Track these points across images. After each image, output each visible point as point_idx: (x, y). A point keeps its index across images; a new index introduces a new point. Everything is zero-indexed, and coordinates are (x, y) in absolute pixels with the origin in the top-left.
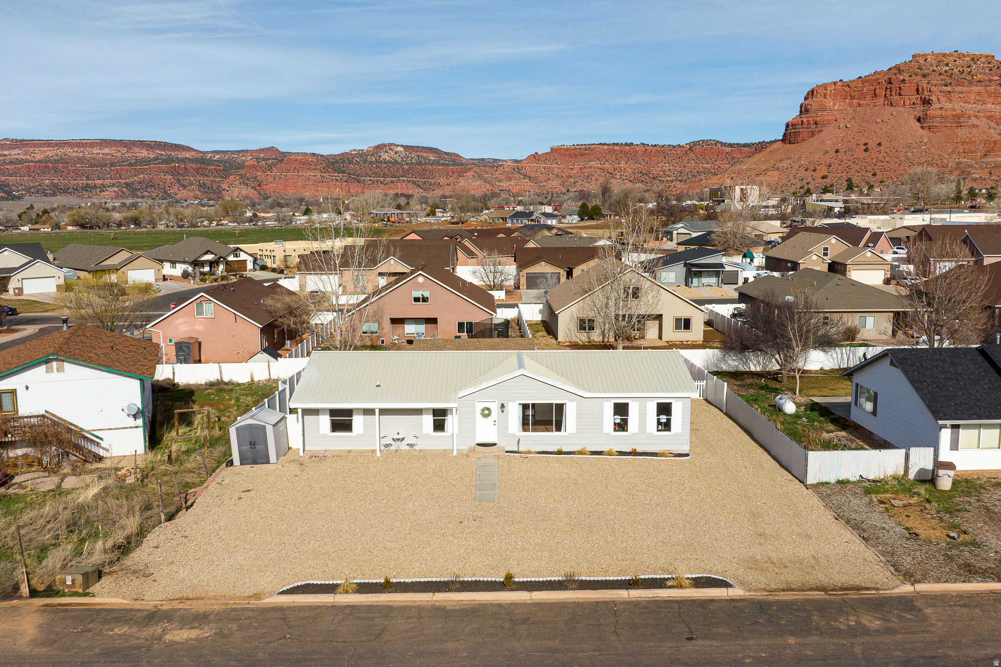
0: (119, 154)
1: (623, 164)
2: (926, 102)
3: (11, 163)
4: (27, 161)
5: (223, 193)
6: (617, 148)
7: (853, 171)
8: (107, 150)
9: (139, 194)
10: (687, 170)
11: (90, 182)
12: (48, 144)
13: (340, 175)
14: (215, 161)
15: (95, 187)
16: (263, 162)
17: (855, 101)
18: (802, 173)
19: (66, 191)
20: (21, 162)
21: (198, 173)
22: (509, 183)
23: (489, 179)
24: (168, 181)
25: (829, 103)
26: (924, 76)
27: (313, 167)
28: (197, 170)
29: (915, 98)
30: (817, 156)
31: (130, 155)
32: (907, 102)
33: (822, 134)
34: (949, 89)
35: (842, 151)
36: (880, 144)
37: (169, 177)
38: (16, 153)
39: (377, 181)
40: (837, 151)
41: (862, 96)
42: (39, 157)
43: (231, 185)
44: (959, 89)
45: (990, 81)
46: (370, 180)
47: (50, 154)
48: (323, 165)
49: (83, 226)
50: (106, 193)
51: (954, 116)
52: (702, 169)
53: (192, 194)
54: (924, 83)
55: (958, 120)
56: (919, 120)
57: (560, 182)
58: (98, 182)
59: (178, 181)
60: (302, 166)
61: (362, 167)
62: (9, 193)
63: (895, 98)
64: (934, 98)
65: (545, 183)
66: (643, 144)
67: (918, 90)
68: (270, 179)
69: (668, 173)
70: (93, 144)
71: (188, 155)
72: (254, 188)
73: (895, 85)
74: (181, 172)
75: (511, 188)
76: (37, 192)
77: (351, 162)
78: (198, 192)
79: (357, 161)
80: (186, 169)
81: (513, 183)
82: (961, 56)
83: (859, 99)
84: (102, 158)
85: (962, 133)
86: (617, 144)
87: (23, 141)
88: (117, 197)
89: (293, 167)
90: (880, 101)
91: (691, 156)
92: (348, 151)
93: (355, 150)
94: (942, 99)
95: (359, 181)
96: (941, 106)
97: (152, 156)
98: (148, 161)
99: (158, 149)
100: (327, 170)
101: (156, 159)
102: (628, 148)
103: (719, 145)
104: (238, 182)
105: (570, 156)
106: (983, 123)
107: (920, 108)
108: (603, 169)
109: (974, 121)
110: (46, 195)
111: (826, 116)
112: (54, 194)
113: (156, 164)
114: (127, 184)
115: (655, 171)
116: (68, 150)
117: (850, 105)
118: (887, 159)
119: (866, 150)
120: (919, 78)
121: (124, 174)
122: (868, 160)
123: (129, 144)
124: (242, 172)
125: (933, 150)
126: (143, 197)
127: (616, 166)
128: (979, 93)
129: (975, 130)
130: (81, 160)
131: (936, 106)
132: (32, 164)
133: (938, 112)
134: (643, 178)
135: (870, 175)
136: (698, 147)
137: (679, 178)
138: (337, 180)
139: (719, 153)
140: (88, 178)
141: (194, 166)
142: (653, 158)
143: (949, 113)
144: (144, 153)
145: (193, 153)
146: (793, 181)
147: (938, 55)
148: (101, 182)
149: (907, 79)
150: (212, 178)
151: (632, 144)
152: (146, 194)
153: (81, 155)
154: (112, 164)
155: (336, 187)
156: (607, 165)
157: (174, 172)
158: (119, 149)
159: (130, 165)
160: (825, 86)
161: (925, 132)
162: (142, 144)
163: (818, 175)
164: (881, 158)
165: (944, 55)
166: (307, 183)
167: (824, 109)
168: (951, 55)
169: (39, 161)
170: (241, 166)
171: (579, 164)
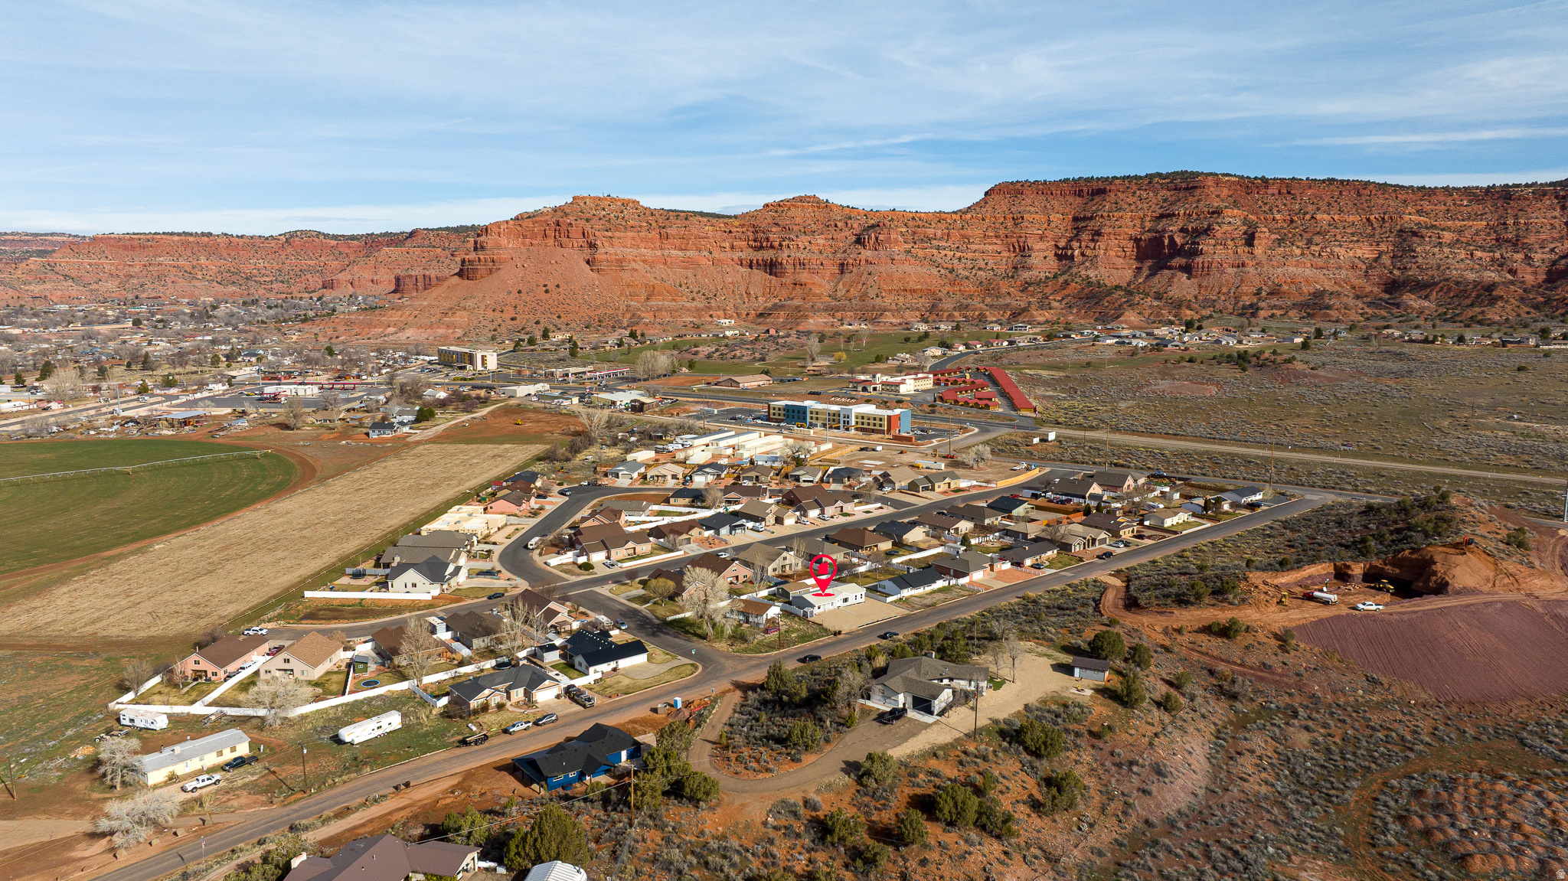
1: (203, 260)
2: (592, 246)
6: (191, 239)
7: (539, 312)
10: (287, 268)
17: (528, 241)
18: (490, 315)
22: (42, 287)
23: (7, 280)
25: (504, 241)
26: (587, 220)
29: (581, 241)
30: (501, 296)
32: (576, 245)
33: (501, 273)
34: (609, 234)
35: (524, 291)
36: (558, 286)
40: (519, 292)
41: (534, 236)
44: (617, 234)
45: (640, 226)
51: (617, 260)
52: (305, 267)
54: (588, 227)
55: (620, 263)
56: (588, 262)
57: (117, 283)
63: (564, 240)
64: (598, 243)
65: (95, 286)
66: (226, 234)
67: (584, 234)
69: (264, 271)
73: (564, 228)
75: (47, 293)
81: (48, 286)
82: (614, 200)
83: (531, 238)
85: (626, 276)
86: (191, 234)
90: (551, 241)
91: (289, 250)
94: (606, 244)
96: (607, 251)
102: (205, 239)
103: (322, 237)
105: (125, 248)
106: (639, 266)
107: (587, 251)
108: (178, 267)
109: (634, 265)
111: (504, 255)
115: (248, 269)
117: (523, 244)
118: (568, 301)
119: (547, 291)
120: (583, 222)
122: (551, 302)
125: (605, 293)
127: (195, 263)
128: (633, 239)
129: (635, 274)
131: (601, 250)
133: (604, 257)
134: (234, 278)
135: (555, 317)
136: (296, 239)
137: (280, 279)
139: (322, 247)
142: (241, 253)
143: (613, 257)
146: (484, 323)
147: (595, 198)
149: (573, 223)
151: (210, 234)
156: (181, 262)
160: (498, 224)
161: (595, 275)
163: (507, 316)
164: (561, 300)
165: (600, 199)
167: (499, 247)
168: (604, 199)
171: (140, 260)
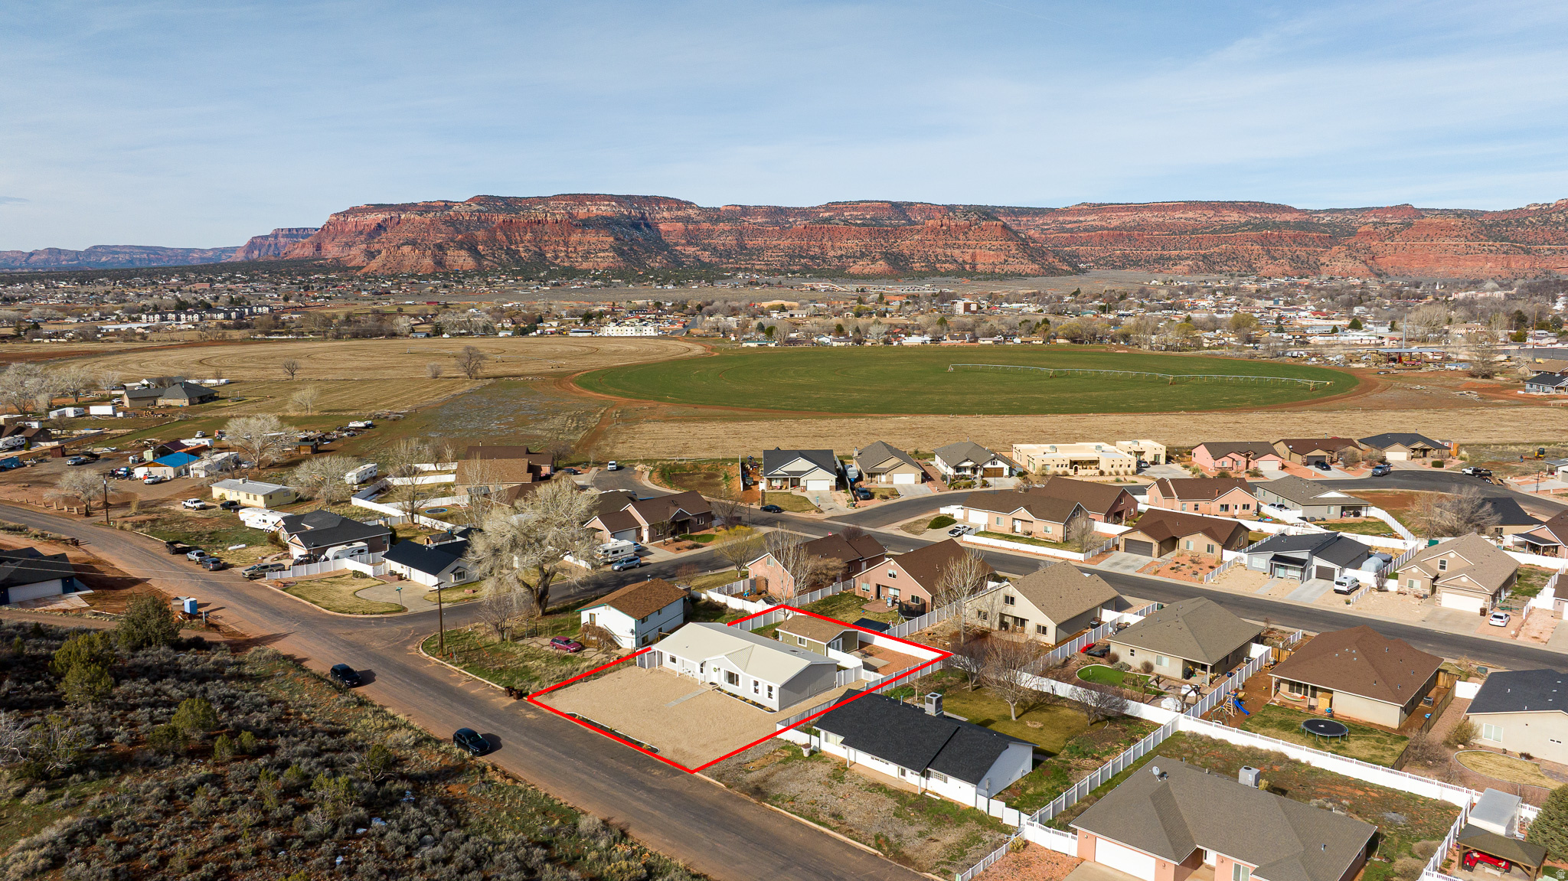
0: (1204, 219)
3: (1085, 230)
4: (1102, 228)
5: (1322, 268)
8: (1191, 214)
9: (1217, 268)
11: (1165, 253)
12: (1127, 207)
13: (1498, 244)
14: (1322, 225)
15: (1169, 258)
16: (1383, 228)
19: (1136, 263)
20: (1095, 229)
21: (1294, 242)
24: (1255, 252)
27: (1455, 233)
28: (1294, 239)
31: (1217, 219)
37: (1256, 247)
38: (1092, 220)
39: (1562, 251)
42: (1115, 223)
43: (1333, 258)
46: (1549, 250)
47: (1127, 219)
48: (1472, 230)
49: (1074, 340)
50: (1178, 267)
53: (1279, 270)
58: (1174, 253)
59: (1268, 252)
60: (1439, 232)
61: (1539, 231)
62: (1075, 266)
68: (1390, 250)
70: (1175, 207)
71: (1288, 217)
72: (1365, 262)
74: (1273, 241)
76: (1105, 265)
77: (1520, 224)
78: (1287, 268)
79: (1531, 222)
80: (1280, 237)
84: (1184, 224)
87: (1101, 205)
88: (1191, 271)
89: (1425, 234)
92: (1524, 206)
93: (1536, 205)
95: (1527, 252)
97: (1243, 220)
98: (1235, 227)
99: (1252, 211)
100: (1477, 237)
101: (1247, 223)
104: (1343, 255)
110: (1114, 267)
112: (1123, 267)
113: (1244, 231)
114: (1205, 257)
116: (1147, 215)
121: (1204, 243)
123: (1217, 206)
124: (1352, 240)
126: (1221, 272)
130: (1159, 226)
132: (1106, 232)
138: (1491, 251)
140: (1163, 248)
141: (1291, 233)
144: (1234, 217)
145: (1296, 215)
148: (1177, 252)
150: (1312, 248)
152: (1225, 268)
153: (1161, 220)
154: (1194, 231)
155: (1487, 260)
157: (1264, 241)
158: (1205, 212)
159: (1215, 232)
162: (1233, 206)
166: (1443, 255)
169: (1114, 229)
170: (1352, 233)
